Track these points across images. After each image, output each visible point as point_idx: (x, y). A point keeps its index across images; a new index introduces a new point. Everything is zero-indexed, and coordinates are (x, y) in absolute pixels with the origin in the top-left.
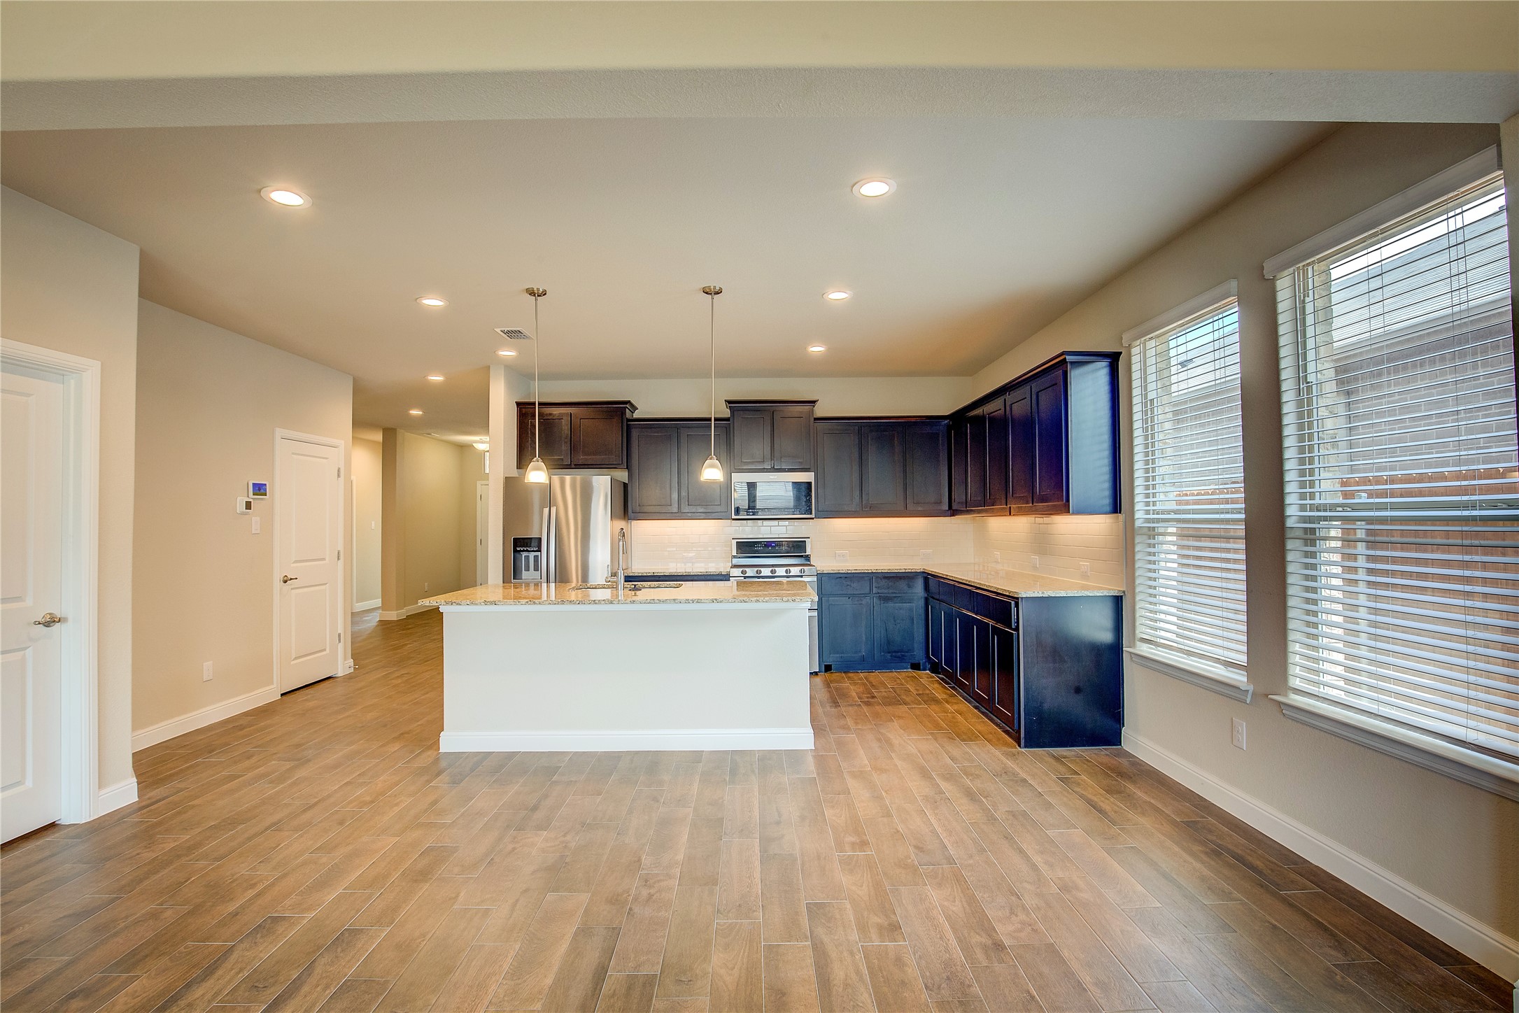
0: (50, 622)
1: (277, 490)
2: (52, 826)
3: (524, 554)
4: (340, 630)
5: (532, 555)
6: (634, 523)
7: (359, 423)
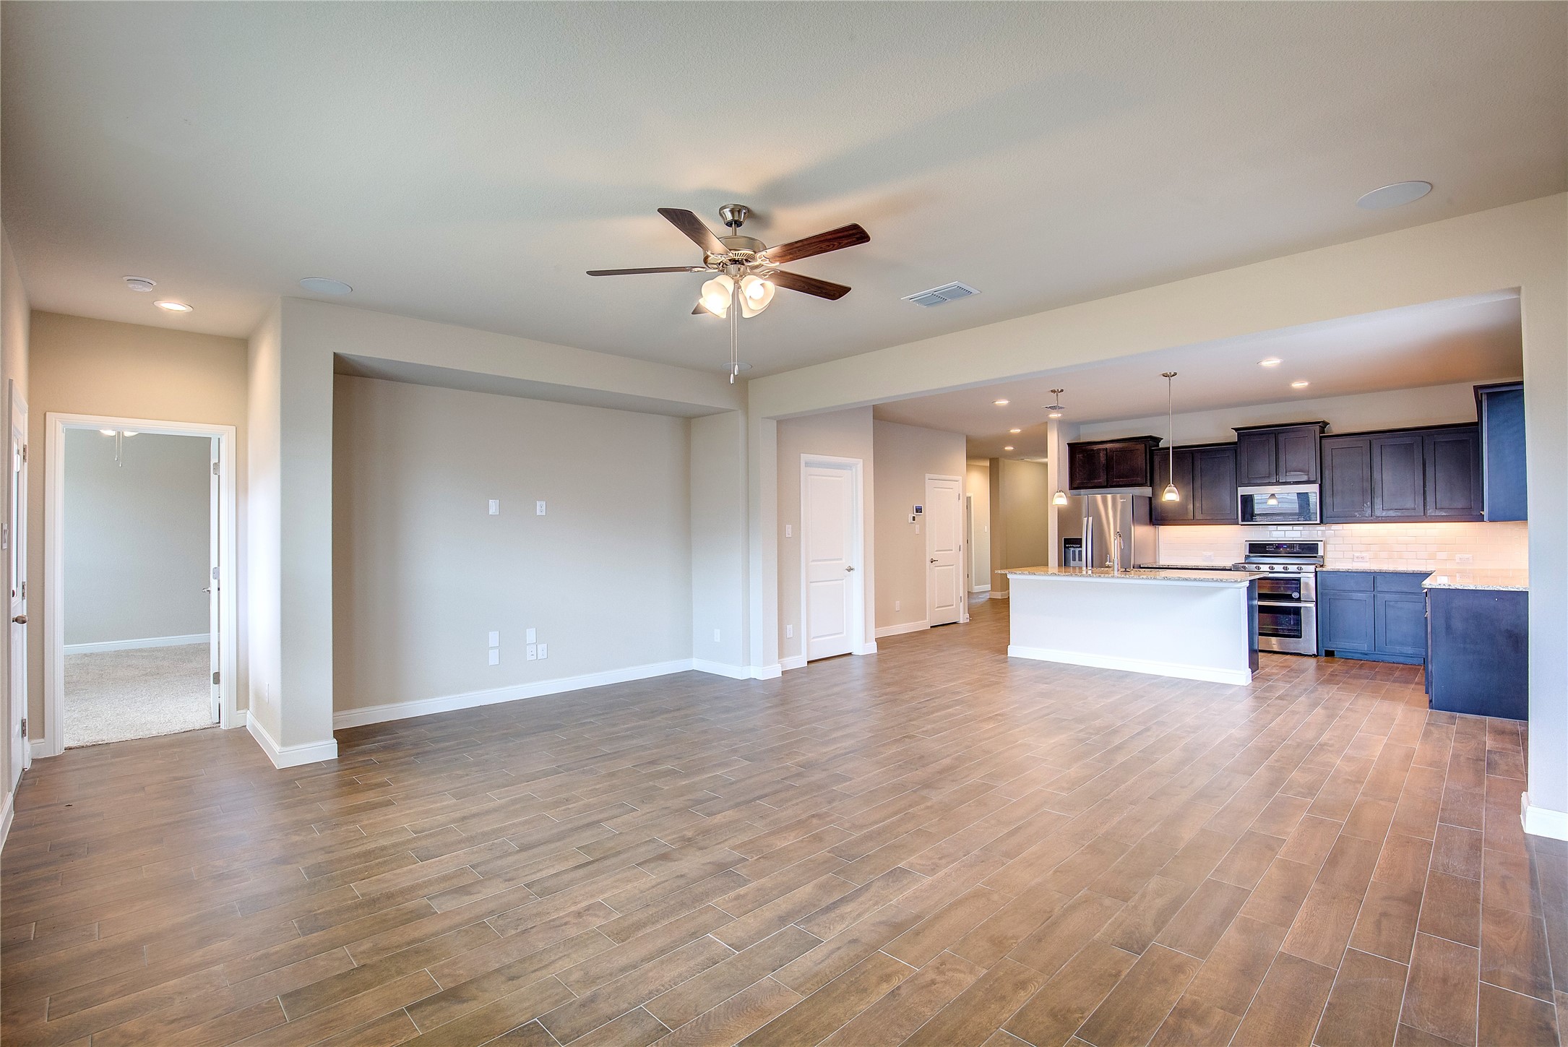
0: (850, 569)
1: (926, 510)
2: (850, 654)
3: (1072, 549)
4: (961, 594)
5: (1077, 550)
6: (1161, 527)
7: (971, 457)
